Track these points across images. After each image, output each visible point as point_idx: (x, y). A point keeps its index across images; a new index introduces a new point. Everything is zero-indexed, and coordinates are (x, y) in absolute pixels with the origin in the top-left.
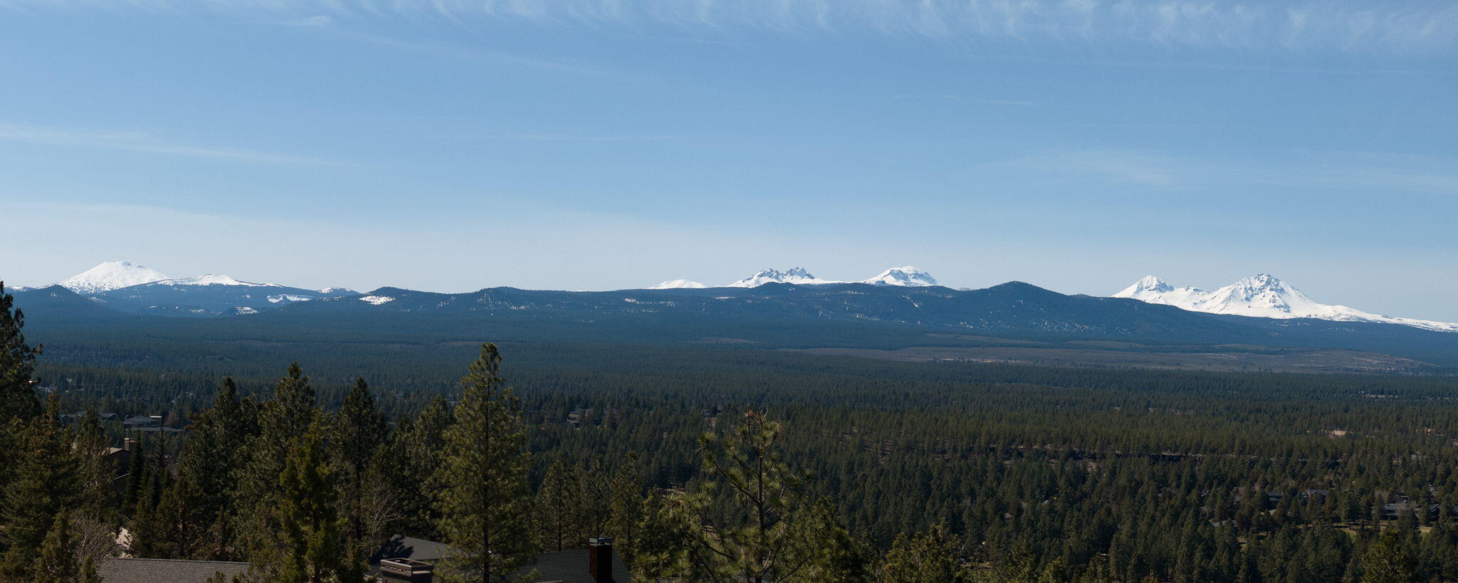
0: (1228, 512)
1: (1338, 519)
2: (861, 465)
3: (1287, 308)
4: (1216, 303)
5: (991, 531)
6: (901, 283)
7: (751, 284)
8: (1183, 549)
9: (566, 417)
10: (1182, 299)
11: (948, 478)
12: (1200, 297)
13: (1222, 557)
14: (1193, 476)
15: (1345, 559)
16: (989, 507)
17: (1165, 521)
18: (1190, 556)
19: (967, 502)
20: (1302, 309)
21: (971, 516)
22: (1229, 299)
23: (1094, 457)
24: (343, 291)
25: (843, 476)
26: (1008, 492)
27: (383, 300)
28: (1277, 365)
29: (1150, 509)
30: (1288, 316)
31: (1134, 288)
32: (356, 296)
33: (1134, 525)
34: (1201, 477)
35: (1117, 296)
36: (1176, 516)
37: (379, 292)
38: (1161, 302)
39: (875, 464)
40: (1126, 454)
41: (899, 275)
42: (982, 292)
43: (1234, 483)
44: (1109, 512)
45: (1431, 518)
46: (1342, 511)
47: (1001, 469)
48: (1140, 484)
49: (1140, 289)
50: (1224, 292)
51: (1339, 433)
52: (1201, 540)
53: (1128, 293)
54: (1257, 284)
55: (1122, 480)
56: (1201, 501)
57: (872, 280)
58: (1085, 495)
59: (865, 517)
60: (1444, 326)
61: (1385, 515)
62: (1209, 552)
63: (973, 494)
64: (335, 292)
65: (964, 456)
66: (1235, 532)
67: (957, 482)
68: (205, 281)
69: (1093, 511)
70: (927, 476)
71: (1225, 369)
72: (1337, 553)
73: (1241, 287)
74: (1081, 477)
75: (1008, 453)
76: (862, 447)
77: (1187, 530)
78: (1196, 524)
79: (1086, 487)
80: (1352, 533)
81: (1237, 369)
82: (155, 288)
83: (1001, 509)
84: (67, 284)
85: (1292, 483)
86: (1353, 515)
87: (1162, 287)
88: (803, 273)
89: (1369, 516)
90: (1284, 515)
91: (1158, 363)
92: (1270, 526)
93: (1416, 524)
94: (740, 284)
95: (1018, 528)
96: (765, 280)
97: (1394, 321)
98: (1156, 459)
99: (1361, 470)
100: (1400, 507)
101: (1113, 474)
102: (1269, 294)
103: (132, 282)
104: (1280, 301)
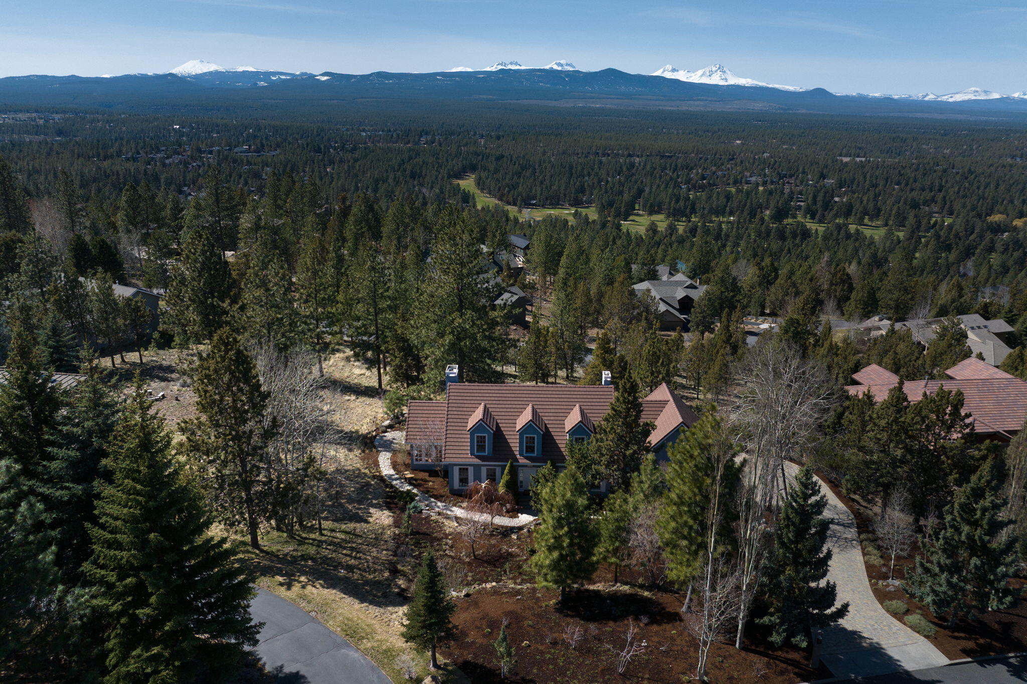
0: (688, 182)
1: (729, 184)
2: (544, 162)
3: (726, 80)
4: (696, 78)
5: (595, 192)
6: (560, 68)
7: (493, 69)
8: (668, 200)
9: (419, 140)
10: (682, 76)
11: (579, 168)
12: (689, 74)
13: (681, 203)
14: (676, 166)
15: (727, 202)
16: (596, 181)
17: (663, 186)
18: (670, 203)
19: (587, 178)
20: (733, 81)
21: (589, 185)
22: (702, 75)
23: (638, 156)
24: (306, 74)
25: (537, 167)
26: (603, 173)
27: (326, 78)
28: (720, 107)
29: (657, 181)
30: (726, 84)
31: (662, 70)
32: (312, 77)
33: (651, 188)
34: (679, 166)
35: (654, 74)
36: (667, 184)
37: (324, 74)
38: (673, 77)
39: (550, 162)
40: (651, 155)
41: (559, 64)
42: (596, 73)
43: (692, 169)
44: (642, 182)
45: (764, 184)
46: (731, 181)
47: (601, 162)
48: (655, 169)
49: (664, 71)
50: (700, 72)
51: (738, 142)
52: (675, 195)
53: (658, 73)
54: (714, 69)
55: (648, 168)
56: (678, 176)
57: (547, 67)
58: (633, 174)
59: (547, 188)
60: (791, 88)
61: (748, 183)
62: (677, 201)
63: (589, 175)
64: (302, 74)
65: (586, 157)
66: (689, 190)
67: (583, 169)
68: (240, 69)
69: (636, 182)
70: (571, 168)
71: (697, 109)
72: (725, 200)
73: (707, 70)
74: (632, 165)
75: (604, 155)
76: (544, 153)
77: (670, 191)
78: (674, 188)
79: (634, 171)
80: (733, 190)
81: (702, 109)
82: (217, 74)
83: (600, 181)
84: (174, 71)
85: (714, 168)
86: (735, 182)
87: (674, 70)
88: (516, 64)
89: (741, 183)
90: (709, 183)
91: (669, 107)
92: (703, 188)
93: (758, 185)
94: (488, 69)
95: (606, 192)
96: (500, 67)
97: (771, 86)
98: (663, 157)
99: (742, 162)
100: (753, 179)
101: (645, 165)
102: (719, 73)
103: (205, 71)
104: (723, 77)
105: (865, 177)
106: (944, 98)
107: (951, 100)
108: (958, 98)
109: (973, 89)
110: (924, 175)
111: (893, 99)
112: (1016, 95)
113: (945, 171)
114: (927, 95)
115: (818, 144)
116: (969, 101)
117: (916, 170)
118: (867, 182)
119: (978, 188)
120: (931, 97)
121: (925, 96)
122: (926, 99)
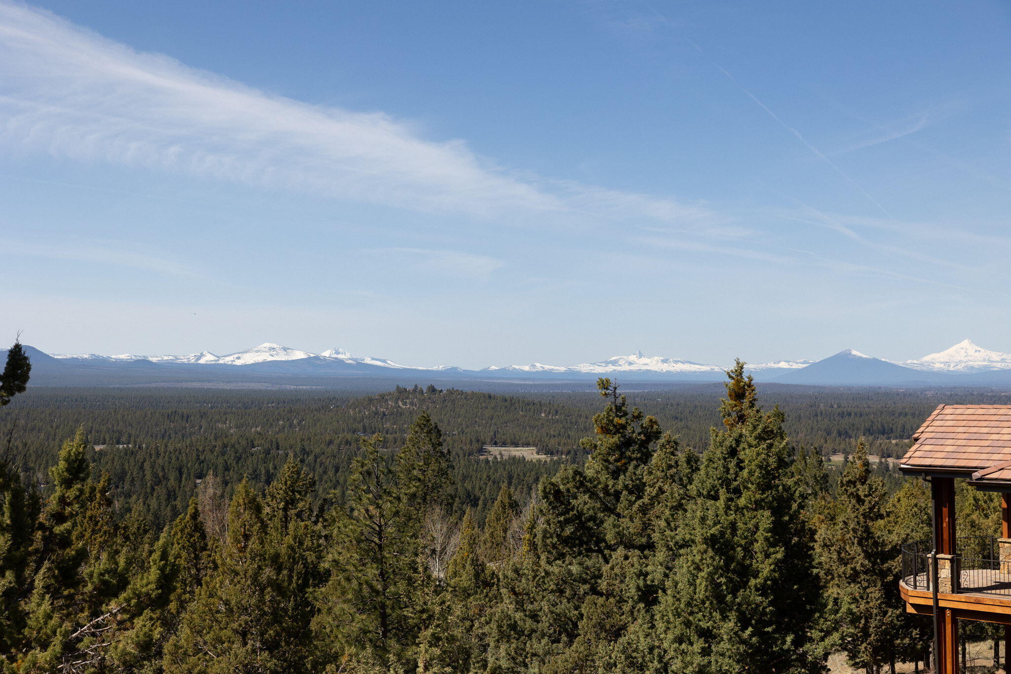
105: (142, 468)
106: (228, 360)
107: (238, 363)
108: (249, 359)
109: (267, 345)
110: (238, 459)
111: (150, 363)
112: (326, 354)
113: (267, 452)
114: (202, 355)
115: (40, 431)
116: (265, 364)
117: (223, 454)
118: (148, 476)
119: (325, 472)
120: (207, 359)
121: (199, 358)
122: (202, 361)
